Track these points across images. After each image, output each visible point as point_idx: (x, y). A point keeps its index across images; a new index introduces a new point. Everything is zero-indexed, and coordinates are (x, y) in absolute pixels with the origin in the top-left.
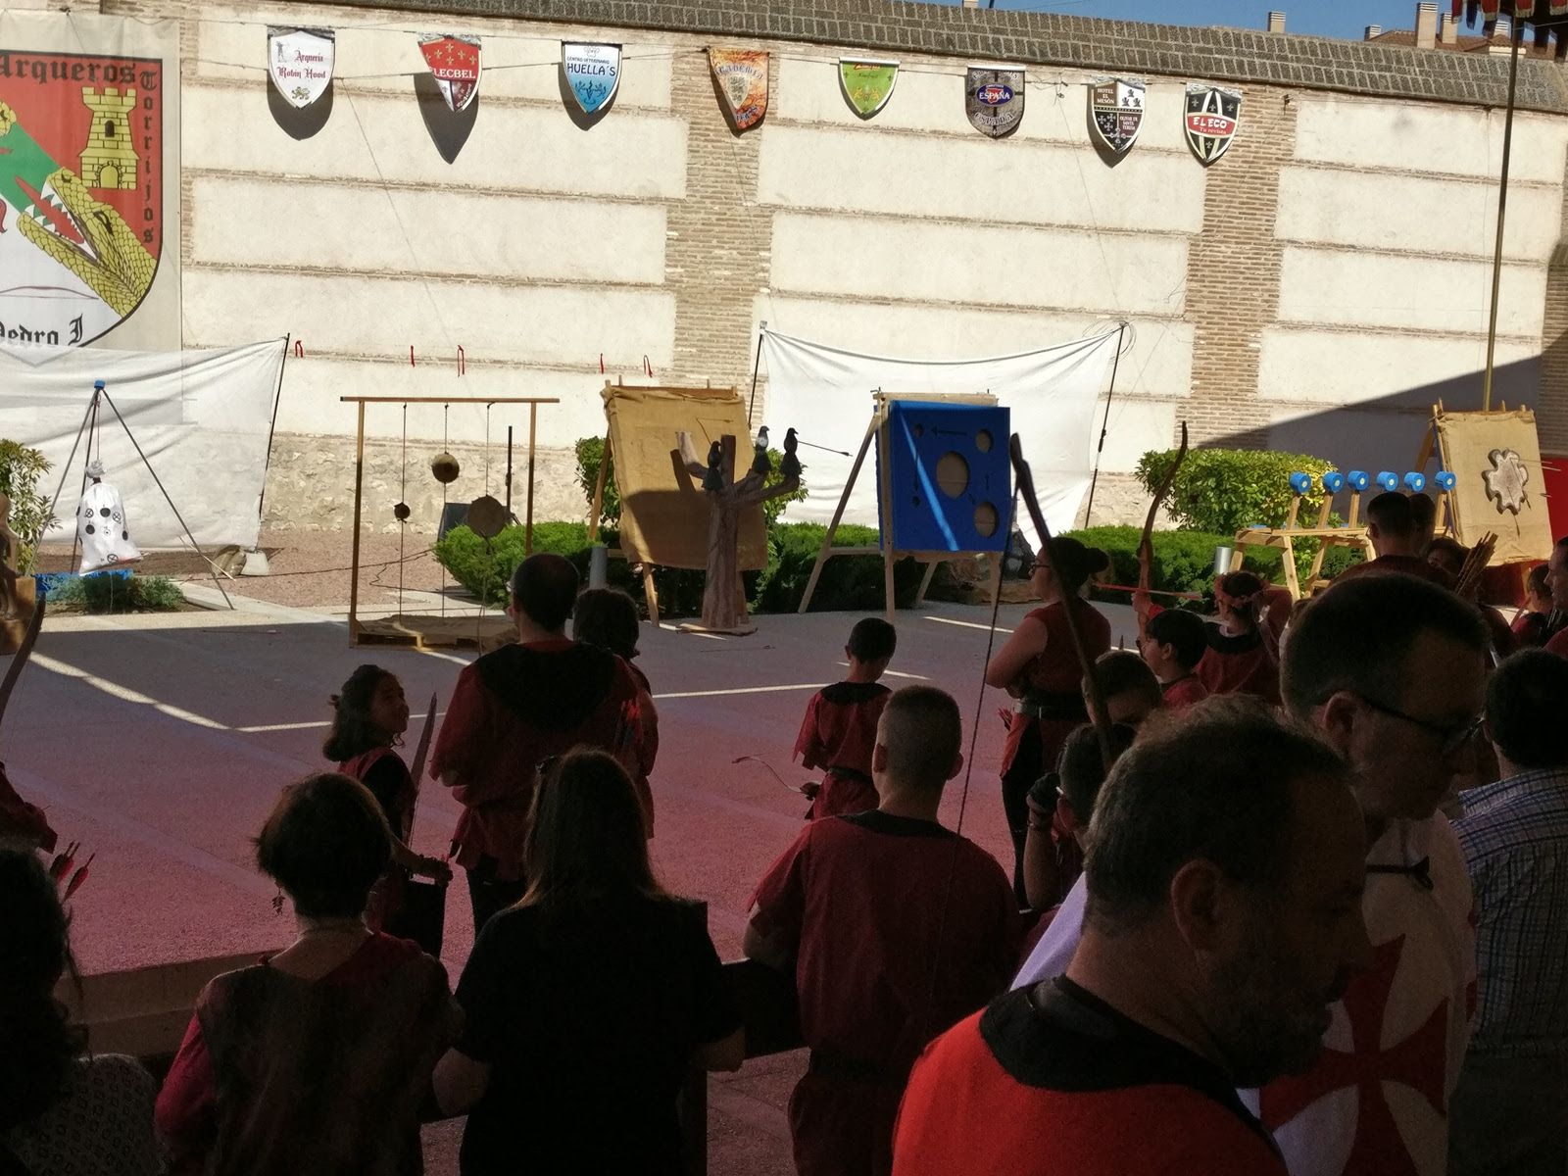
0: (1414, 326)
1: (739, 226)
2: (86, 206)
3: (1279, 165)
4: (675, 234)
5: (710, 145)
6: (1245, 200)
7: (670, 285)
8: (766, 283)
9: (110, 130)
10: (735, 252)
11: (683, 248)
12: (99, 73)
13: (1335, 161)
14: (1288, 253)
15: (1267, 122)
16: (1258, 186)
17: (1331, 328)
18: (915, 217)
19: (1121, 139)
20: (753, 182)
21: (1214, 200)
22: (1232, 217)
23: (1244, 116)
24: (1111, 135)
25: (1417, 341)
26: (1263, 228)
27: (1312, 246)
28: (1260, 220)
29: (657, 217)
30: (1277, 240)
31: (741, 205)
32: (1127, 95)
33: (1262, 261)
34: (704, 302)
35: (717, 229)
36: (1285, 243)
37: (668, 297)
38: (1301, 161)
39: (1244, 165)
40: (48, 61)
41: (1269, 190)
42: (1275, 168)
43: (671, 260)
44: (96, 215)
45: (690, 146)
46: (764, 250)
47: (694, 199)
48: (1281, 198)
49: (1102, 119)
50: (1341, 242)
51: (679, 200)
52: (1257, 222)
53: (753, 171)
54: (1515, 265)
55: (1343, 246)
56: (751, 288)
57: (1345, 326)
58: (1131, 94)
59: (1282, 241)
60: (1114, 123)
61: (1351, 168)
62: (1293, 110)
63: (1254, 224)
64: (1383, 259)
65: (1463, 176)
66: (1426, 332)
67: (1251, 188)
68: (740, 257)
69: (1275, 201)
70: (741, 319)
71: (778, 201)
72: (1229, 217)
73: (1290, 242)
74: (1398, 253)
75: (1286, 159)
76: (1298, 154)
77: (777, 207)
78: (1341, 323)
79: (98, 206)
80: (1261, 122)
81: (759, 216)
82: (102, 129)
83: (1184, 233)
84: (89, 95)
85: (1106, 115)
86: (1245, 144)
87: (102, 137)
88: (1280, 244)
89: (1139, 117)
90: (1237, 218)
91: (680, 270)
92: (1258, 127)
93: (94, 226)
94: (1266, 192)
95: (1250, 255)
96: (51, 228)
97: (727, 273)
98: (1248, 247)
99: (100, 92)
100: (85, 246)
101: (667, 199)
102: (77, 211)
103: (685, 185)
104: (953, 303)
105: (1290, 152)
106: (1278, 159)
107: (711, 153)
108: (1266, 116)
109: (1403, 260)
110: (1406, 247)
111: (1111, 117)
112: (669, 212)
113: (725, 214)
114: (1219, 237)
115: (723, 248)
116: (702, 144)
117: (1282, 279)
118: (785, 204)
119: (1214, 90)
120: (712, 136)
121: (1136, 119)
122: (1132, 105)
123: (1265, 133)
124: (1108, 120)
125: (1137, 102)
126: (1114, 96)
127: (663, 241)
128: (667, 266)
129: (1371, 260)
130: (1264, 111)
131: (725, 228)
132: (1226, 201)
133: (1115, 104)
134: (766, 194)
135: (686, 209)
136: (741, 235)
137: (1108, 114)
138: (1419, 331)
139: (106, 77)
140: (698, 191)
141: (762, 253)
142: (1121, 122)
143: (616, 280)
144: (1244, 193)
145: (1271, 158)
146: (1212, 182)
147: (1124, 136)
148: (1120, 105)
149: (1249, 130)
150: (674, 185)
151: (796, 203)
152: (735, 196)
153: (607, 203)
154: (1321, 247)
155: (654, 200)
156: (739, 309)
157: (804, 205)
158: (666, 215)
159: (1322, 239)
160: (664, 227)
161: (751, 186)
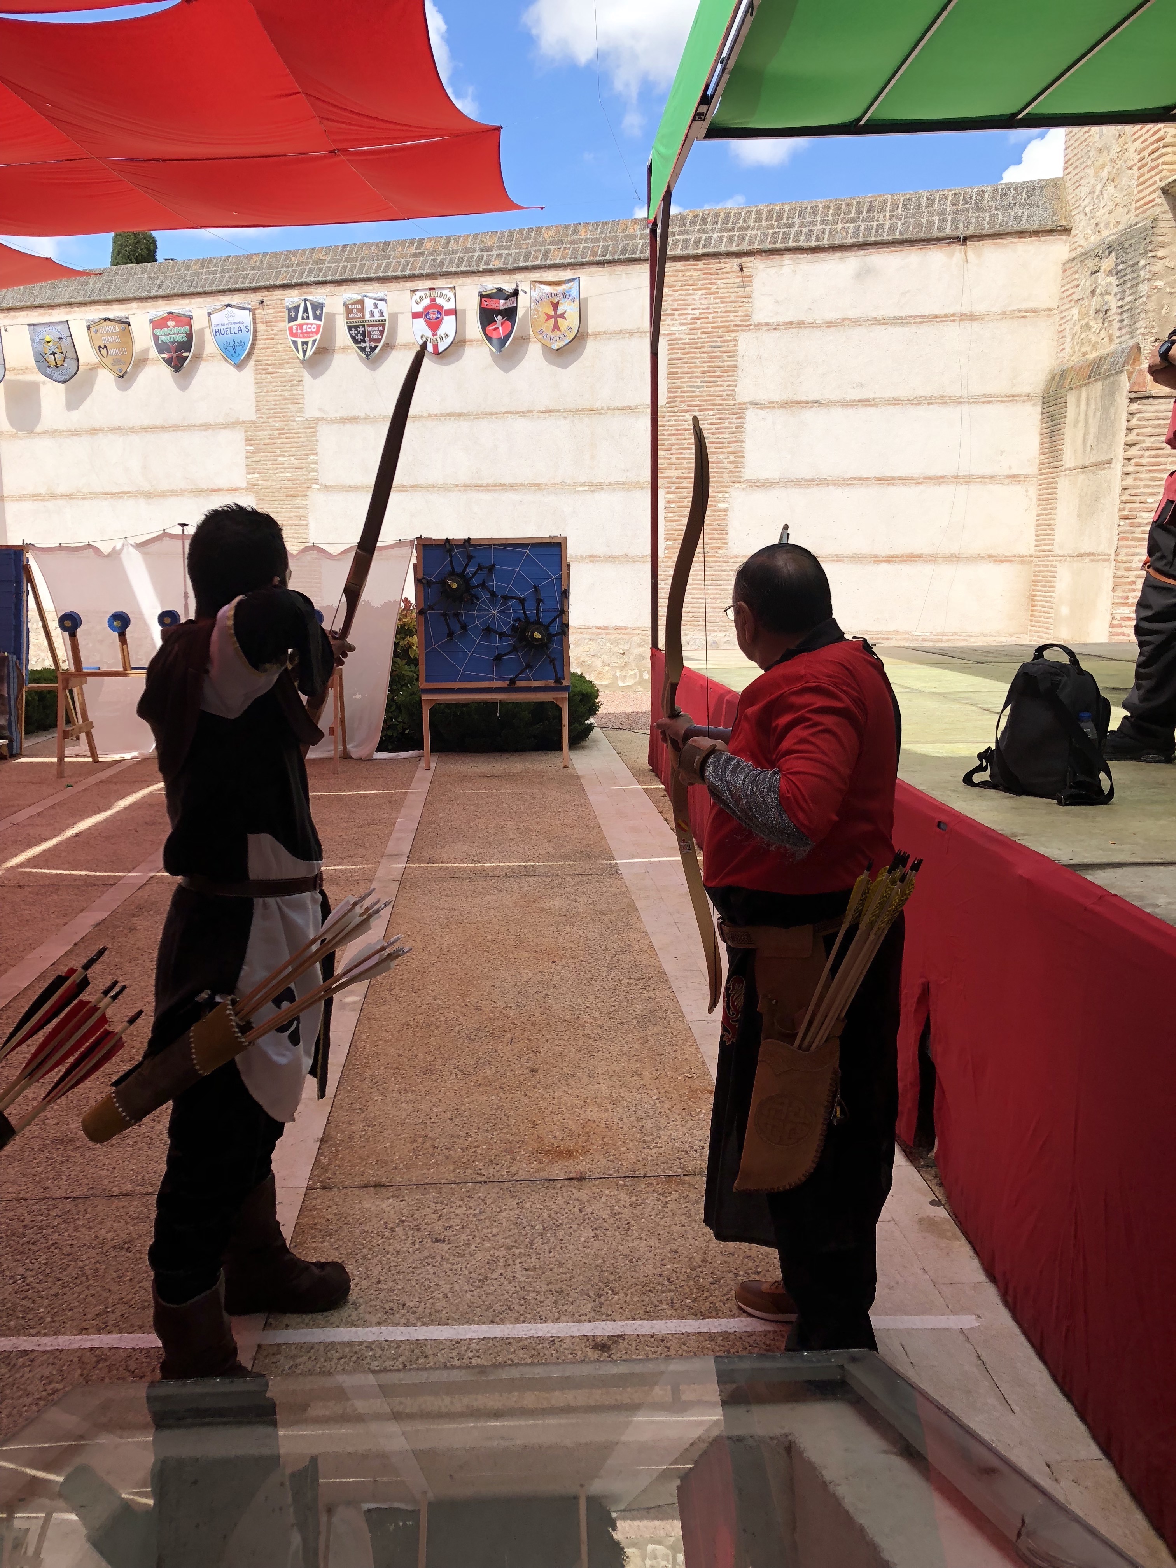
1: (294, 438)
3: (737, 331)
4: (251, 448)
5: (269, 376)
6: (706, 369)
7: (251, 487)
8: (315, 480)
10: (292, 458)
11: (258, 459)
13: (795, 320)
14: (751, 414)
15: (723, 292)
16: (718, 354)
18: (422, 416)
20: (301, 401)
21: (676, 373)
22: (694, 387)
23: (700, 289)
24: (362, 345)
25: (892, 489)
26: (725, 393)
27: (773, 405)
28: (721, 386)
29: (237, 437)
30: (740, 404)
31: (294, 421)
32: (372, 307)
33: (726, 425)
34: (274, 499)
35: (279, 441)
36: (748, 405)
37: (250, 497)
38: (759, 325)
39: (703, 336)
41: (729, 356)
42: (733, 334)
43: (250, 470)
45: (256, 379)
46: (313, 454)
47: (262, 420)
48: (741, 363)
49: (354, 332)
50: (804, 398)
51: (253, 422)
52: (717, 389)
53: (301, 393)
54: (1002, 402)
55: (807, 402)
56: (305, 486)
57: (813, 480)
58: (376, 306)
59: (744, 403)
60: (364, 335)
61: (813, 325)
62: (748, 277)
63: (715, 391)
64: (851, 411)
65: (936, 317)
66: (901, 479)
67: (711, 357)
68: (296, 462)
69: (736, 366)
70: (301, 510)
72: (691, 387)
73: (752, 403)
74: (866, 403)
75: (746, 325)
76: (757, 318)
77: (320, 419)
78: (809, 477)
80: (717, 293)
81: (307, 428)
85: (356, 327)
86: (703, 316)
88: (743, 406)
89: (384, 326)
90: (698, 387)
91: (256, 475)
92: (715, 299)
94: (726, 358)
95: (714, 421)
97: (288, 475)
98: (711, 413)
101: (244, 422)
103: (254, 409)
104: (457, 486)
105: (748, 316)
106: (736, 326)
107: (271, 383)
108: (723, 286)
109: (871, 410)
110: (875, 396)
111: (361, 329)
112: (246, 432)
113: (283, 429)
115: (284, 456)
116: (264, 376)
117: (746, 440)
118: (325, 416)
120: (270, 369)
121: (381, 328)
122: (377, 316)
123: (722, 303)
124: (359, 332)
125: (381, 313)
126: (362, 310)
127: (243, 454)
128: (248, 473)
129: (837, 413)
130: (719, 282)
131: (284, 440)
132: (688, 373)
133: (364, 316)
134: (311, 410)
135: (258, 428)
136: (295, 445)
137: (358, 326)
138: (893, 478)
140: (264, 414)
141: (312, 457)
142: (369, 332)
143: (216, 488)
144: (704, 362)
145: (728, 327)
146: (673, 356)
147: (372, 344)
148: (368, 317)
149: (705, 302)
150: (248, 413)
151: (333, 415)
152: (290, 414)
153: (205, 430)
154: (785, 405)
155: (235, 424)
156: (299, 501)
157: (338, 415)
158: (243, 434)
159: (785, 397)
160: (244, 443)
161: (300, 405)
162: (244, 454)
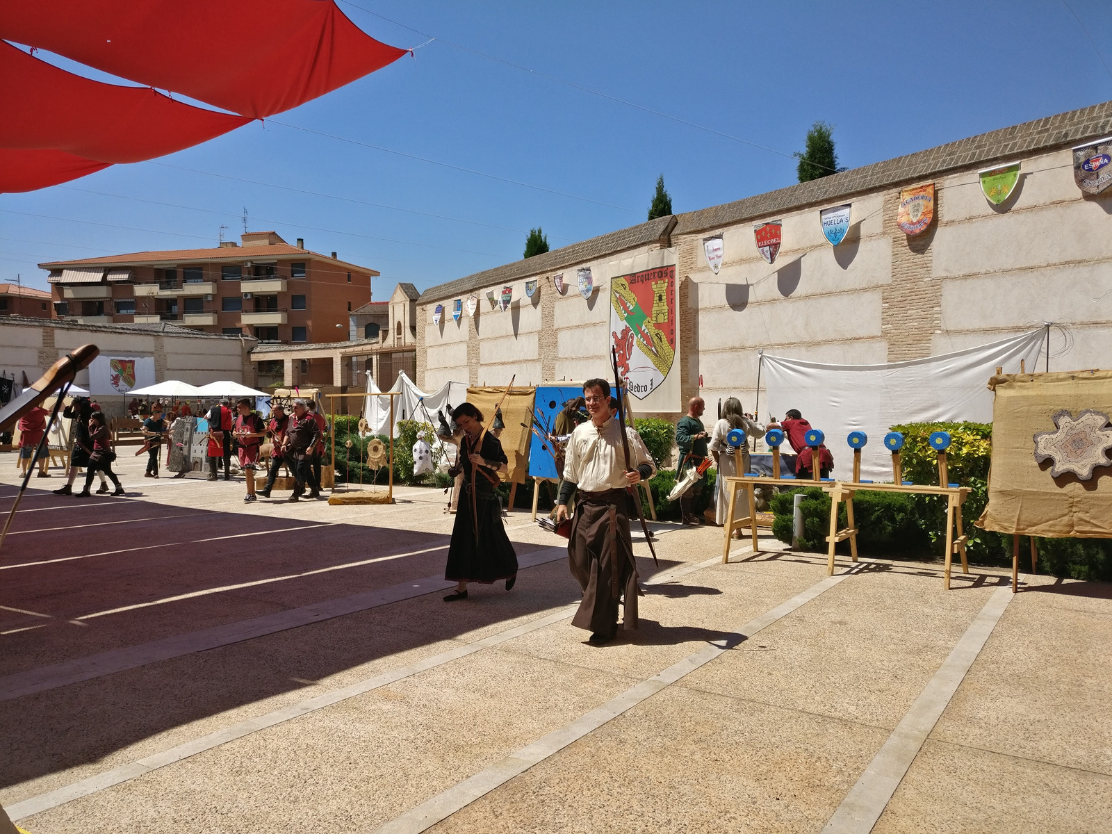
1: (922, 294)
2: (654, 331)
4: (887, 305)
5: (903, 249)
7: (885, 335)
8: (938, 327)
9: (660, 299)
10: (920, 311)
11: (891, 313)
20: (929, 265)
29: (877, 296)
31: (923, 281)
34: (903, 343)
35: (909, 298)
37: (883, 343)
43: (885, 321)
44: (656, 335)
45: (893, 252)
46: (938, 306)
47: (897, 283)
51: (888, 285)
53: (930, 259)
56: (930, 332)
68: (923, 313)
71: (944, 274)
77: (946, 278)
79: (656, 331)
81: (933, 286)
82: (657, 298)
84: (654, 286)
87: (658, 301)
91: (890, 326)
93: (656, 340)
97: (916, 324)
99: (657, 284)
100: (654, 349)
101: (882, 286)
102: (652, 334)
103: (891, 275)
107: (905, 253)
112: (883, 293)
113: (913, 288)
115: (913, 309)
118: (949, 275)
127: (880, 311)
128: (883, 325)
131: (914, 297)
134: (938, 272)
135: (893, 290)
136: (923, 300)
139: (659, 276)
140: (898, 278)
141: (937, 309)
143: (858, 337)
150: (884, 277)
151: (956, 274)
152: (919, 276)
153: (852, 294)
155: (876, 287)
156: (924, 345)
157: (961, 273)
158: (881, 295)
160: (881, 301)
161: (929, 269)
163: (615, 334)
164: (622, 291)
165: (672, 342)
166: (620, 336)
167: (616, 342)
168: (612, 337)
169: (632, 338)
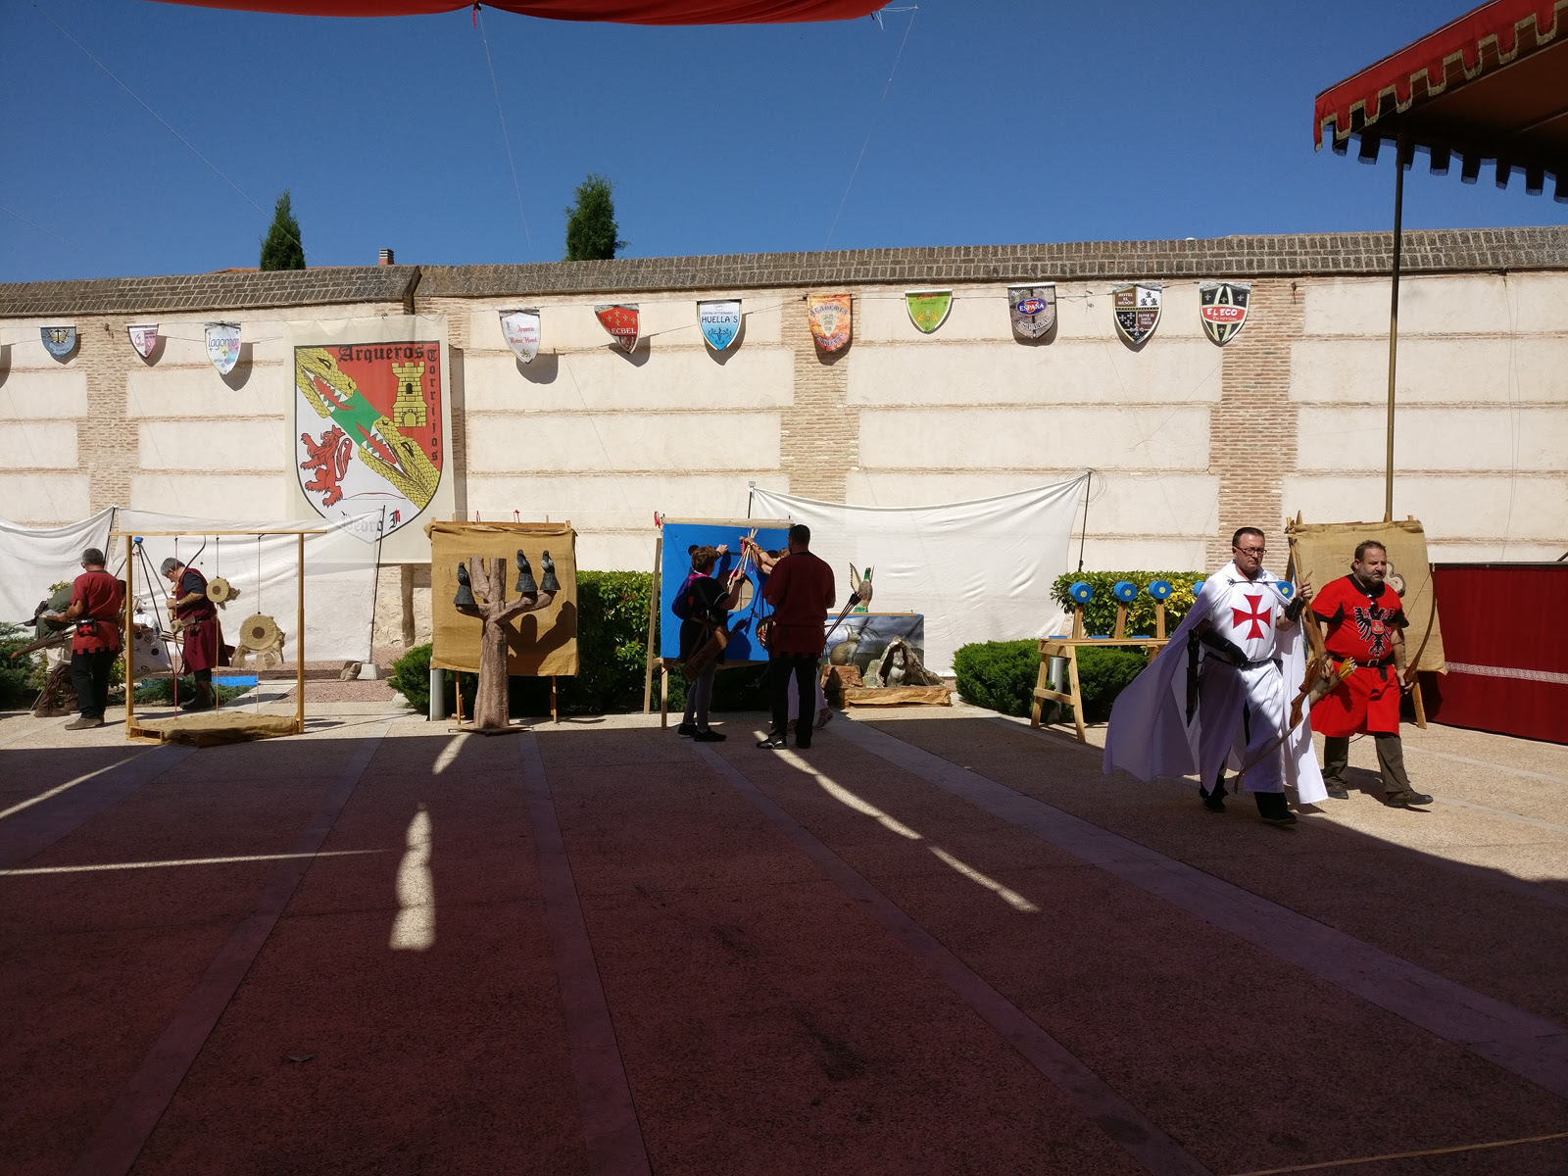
0: (1433, 468)
1: (834, 423)
2: (397, 439)
3: (1290, 340)
4: (787, 432)
5: (810, 365)
6: (1260, 372)
7: (785, 468)
8: (856, 463)
9: (409, 388)
10: (831, 442)
11: (793, 442)
12: (401, 353)
13: (1344, 333)
14: (1302, 412)
15: (1277, 307)
16: (1272, 359)
17: (1350, 474)
18: (972, 406)
19: (1140, 332)
21: (1231, 374)
22: (1248, 387)
23: (1255, 303)
24: (1131, 330)
26: (1278, 394)
27: (1325, 405)
28: (1275, 387)
29: (774, 420)
30: (1292, 403)
31: (835, 407)
32: (1145, 296)
33: (1279, 421)
34: (809, 480)
35: (817, 426)
36: (1300, 405)
37: (783, 478)
38: (1311, 337)
39: (1257, 343)
40: (372, 348)
41: (1282, 362)
42: (1287, 343)
43: (784, 452)
44: (402, 444)
45: (796, 368)
46: (854, 439)
47: (801, 406)
48: (1293, 368)
49: (1123, 317)
51: (790, 408)
52: (1271, 390)
53: (844, 382)
55: (1357, 404)
56: (844, 468)
57: (1363, 472)
58: (1149, 295)
59: (1297, 403)
60: (1133, 320)
61: (1361, 338)
62: (1301, 295)
63: (1269, 392)
67: (1265, 362)
68: (835, 445)
69: (1289, 371)
70: (838, 491)
71: (863, 402)
72: (1245, 387)
73: (1304, 404)
75: (1297, 335)
76: (1307, 331)
77: (862, 407)
78: (1359, 469)
79: (403, 439)
80: (1271, 307)
81: (849, 414)
82: (404, 389)
83: (1205, 403)
84: (396, 368)
85: (1125, 314)
86: (1257, 326)
87: (404, 394)
88: (1295, 406)
89: (1156, 313)
90: (1252, 387)
91: (791, 458)
92: (1269, 312)
93: (401, 451)
94: (1279, 364)
95: (1268, 417)
96: (377, 455)
97: (826, 457)
98: (1264, 410)
99: (402, 366)
100: (397, 465)
101: (780, 408)
102: (392, 443)
103: (793, 395)
105: (1300, 328)
106: (1289, 336)
107: (812, 373)
108: (1276, 301)
111: (1130, 316)
112: (782, 416)
113: (824, 415)
114: (1238, 404)
115: (822, 440)
116: (805, 365)
117: (1299, 434)
118: (868, 403)
119: (1225, 285)
120: (812, 359)
121: (1152, 315)
122: (1149, 304)
123: (1275, 316)
124: (1128, 318)
125: (1154, 302)
126: (1133, 299)
128: (782, 455)
130: (1273, 298)
131: (823, 426)
132: (1242, 375)
133: (1135, 304)
134: (854, 398)
135: (795, 414)
136: (835, 430)
137: (1128, 313)
139: (405, 356)
140: (803, 400)
141: (853, 442)
142: (1139, 319)
144: (1258, 366)
145: (1282, 336)
146: (1228, 360)
147: (1142, 329)
148: (1139, 304)
149: (1257, 314)
150: (785, 397)
151: (877, 403)
152: (830, 401)
153: (738, 414)
154: (1335, 405)
155: (771, 409)
156: (836, 483)
157: (882, 403)
158: (779, 419)
159: (1335, 399)
160: (779, 427)
161: (842, 393)
162: (779, 437)
163: (306, 438)
164: (324, 371)
165: (436, 458)
166: (319, 442)
167: (309, 451)
168: (300, 443)
169: (349, 447)
